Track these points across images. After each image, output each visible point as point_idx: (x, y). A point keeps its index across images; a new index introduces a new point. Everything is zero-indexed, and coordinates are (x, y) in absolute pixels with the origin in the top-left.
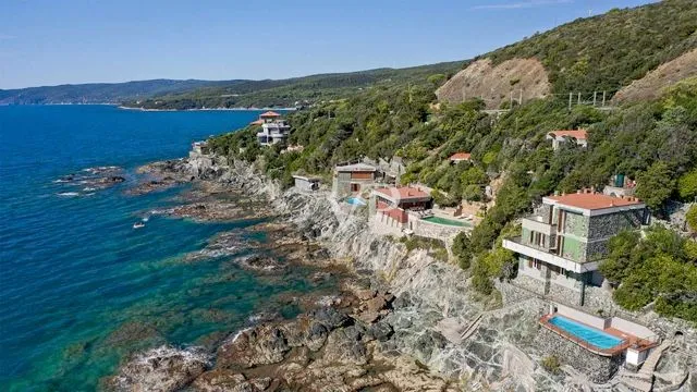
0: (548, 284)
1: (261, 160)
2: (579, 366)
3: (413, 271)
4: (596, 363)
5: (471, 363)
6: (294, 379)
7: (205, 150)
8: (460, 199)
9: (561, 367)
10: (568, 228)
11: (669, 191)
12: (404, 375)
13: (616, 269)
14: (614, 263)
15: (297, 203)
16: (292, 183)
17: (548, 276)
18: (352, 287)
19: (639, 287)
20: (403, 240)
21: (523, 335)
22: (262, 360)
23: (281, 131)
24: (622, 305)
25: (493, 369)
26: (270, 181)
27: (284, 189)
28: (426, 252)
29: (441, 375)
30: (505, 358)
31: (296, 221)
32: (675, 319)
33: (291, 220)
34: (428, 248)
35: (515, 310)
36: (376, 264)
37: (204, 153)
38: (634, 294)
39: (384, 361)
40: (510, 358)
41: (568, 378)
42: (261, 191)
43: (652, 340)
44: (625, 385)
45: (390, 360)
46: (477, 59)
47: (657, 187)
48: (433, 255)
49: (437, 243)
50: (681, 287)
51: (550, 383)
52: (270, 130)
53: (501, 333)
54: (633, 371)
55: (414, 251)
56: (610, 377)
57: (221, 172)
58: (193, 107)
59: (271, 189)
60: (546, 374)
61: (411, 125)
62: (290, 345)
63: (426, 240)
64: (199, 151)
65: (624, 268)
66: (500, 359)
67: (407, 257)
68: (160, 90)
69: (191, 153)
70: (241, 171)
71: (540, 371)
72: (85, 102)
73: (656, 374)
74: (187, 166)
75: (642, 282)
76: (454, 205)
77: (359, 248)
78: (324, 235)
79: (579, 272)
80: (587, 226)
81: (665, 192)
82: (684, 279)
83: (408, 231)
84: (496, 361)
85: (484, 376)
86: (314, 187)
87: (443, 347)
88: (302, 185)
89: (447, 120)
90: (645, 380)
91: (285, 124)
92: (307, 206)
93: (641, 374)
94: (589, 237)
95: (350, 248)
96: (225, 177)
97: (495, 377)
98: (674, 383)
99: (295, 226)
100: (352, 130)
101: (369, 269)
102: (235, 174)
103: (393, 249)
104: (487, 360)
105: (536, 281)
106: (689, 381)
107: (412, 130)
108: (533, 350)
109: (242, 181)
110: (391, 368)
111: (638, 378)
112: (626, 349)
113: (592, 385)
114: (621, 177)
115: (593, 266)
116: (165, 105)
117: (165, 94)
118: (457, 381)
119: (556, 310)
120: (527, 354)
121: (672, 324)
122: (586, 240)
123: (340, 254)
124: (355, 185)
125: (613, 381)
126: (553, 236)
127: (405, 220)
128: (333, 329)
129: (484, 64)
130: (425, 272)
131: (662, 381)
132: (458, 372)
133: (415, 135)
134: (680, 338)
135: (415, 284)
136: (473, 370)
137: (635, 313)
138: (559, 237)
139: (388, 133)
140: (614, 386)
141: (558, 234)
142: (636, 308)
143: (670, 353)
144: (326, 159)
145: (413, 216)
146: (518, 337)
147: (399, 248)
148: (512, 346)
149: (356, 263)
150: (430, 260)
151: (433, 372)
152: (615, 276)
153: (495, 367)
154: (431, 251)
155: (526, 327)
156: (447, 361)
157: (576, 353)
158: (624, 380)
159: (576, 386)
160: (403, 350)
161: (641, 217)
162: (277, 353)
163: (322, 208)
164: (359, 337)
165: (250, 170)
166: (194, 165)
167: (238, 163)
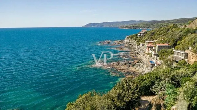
1: (137, 40)
15: (138, 48)
20: (147, 53)
23: (143, 34)
26: (137, 44)
27: (138, 46)
31: (137, 52)
37: (128, 39)
39: (131, 68)
42: (135, 46)
57: (129, 43)
58: (138, 28)
62: (119, 65)
69: (126, 39)
70: (133, 43)
78: (139, 54)
86: (143, 46)
88: (141, 45)
92: (140, 49)
96: (130, 43)
109: (133, 45)
112: (155, 64)
116: (130, 27)
119: (152, 60)
128: (127, 64)
145: (149, 49)
147: (146, 55)
162: (117, 65)
163: (142, 49)
164: (130, 65)
165: (135, 42)
166: (125, 41)
167: (133, 41)
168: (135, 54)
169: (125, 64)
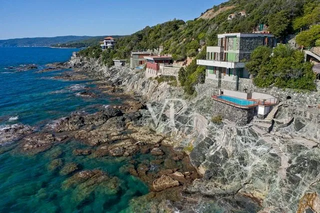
0: (220, 82)
1: (101, 56)
2: (231, 118)
3: (160, 92)
4: (240, 114)
5: (177, 126)
6: (79, 137)
7: (78, 55)
8: (186, 57)
9: (222, 121)
10: (229, 47)
11: (286, 25)
12: (141, 134)
13: (254, 66)
14: (253, 62)
15: (114, 72)
16: (113, 64)
17: (220, 77)
18: (129, 102)
19: (267, 74)
20: (156, 78)
21: (204, 107)
22: (66, 129)
23: (112, 43)
24: (257, 85)
25: (188, 128)
26: (104, 65)
27: (109, 67)
28: (167, 83)
29: (162, 134)
30: (195, 121)
31: (112, 80)
32: (287, 89)
33: (110, 79)
34: (168, 81)
35: (202, 97)
36: (144, 92)
37: (77, 57)
38: (264, 78)
39: (133, 129)
40: (197, 121)
41: (225, 125)
42: (100, 70)
43: (272, 102)
44: (256, 126)
45: (137, 129)
46: (207, 10)
47: (280, 24)
48: (170, 84)
49: (172, 78)
50: (290, 68)
51: (216, 130)
52: (106, 43)
53: (194, 109)
54: (262, 118)
55: (161, 83)
56: (248, 122)
57: (83, 64)
58: (84, 47)
59: (104, 69)
60: (214, 125)
61: (169, 32)
62: (85, 123)
63: (167, 77)
64: (75, 56)
65: (258, 65)
66: (192, 122)
67: (157, 86)
68: (71, 40)
69: (72, 57)
70: (93, 63)
71: (211, 124)
72: (35, 46)
73: (274, 119)
74: (69, 63)
75: (268, 72)
76: (183, 60)
77: (137, 87)
78: (123, 84)
79: (233, 67)
80: (239, 44)
81: (284, 26)
82: (292, 63)
83: (159, 74)
84: (190, 124)
85: (183, 132)
86: (123, 65)
87: (165, 121)
88: (118, 64)
89: (186, 28)
90: (267, 122)
91: (114, 40)
92: (118, 73)
93: (266, 120)
94: (240, 50)
95: (133, 87)
96: (85, 66)
97: (189, 132)
98: (284, 123)
99: (111, 81)
100: (142, 38)
101: (141, 95)
102: (90, 64)
103: (152, 83)
104: (185, 124)
105: (214, 81)
106: (293, 122)
107: (170, 34)
108: (209, 114)
109: (93, 67)
110: (136, 132)
111: (264, 122)
112: (257, 106)
113: (237, 127)
114: (262, 25)
115: (242, 65)
116: (71, 46)
117: (72, 42)
118: (170, 137)
119: (222, 93)
120: (205, 116)
121: (285, 93)
122: (238, 52)
123: (128, 90)
124: (141, 61)
125: (250, 125)
126: (222, 53)
127: (158, 69)
128: (111, 117)
129: (210, 12)
130: (165, 92)
131: (278, 123)
132: (171, 132)
133: (171, 36)
134: (290, 100)
135: (159, 98)
136: (178, 130)
137: (265, 89)
138: (225, 53)
139: (159, 37)
140: (250, 126)
141: (225, 52)
142: (266, 86)
143: (283, 108)
144: (129, 52)
145: (161, 66)
146: (201, 109)
147: (154, 82)
148: (198, 114)
149: (135, 93)
150: (168, 86)
151: (158, 133)
152: (254, 70)
153: (190, 127)
154: (170, 82)
155: (206, 104)
156: (165, 127)
157: (230, 110)
158: (256, 123)
159: (228, 128)
160: (145, 124)
161: (272, 43)
162: (76, 126)
163: (125, 73)
164: (124, 120)
165: (97, 62)
166: (72, 62)
167: (91, 59)
168: (113, 86)
169: (107, 117)
